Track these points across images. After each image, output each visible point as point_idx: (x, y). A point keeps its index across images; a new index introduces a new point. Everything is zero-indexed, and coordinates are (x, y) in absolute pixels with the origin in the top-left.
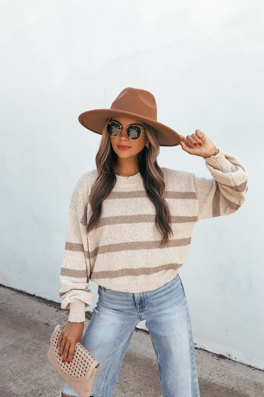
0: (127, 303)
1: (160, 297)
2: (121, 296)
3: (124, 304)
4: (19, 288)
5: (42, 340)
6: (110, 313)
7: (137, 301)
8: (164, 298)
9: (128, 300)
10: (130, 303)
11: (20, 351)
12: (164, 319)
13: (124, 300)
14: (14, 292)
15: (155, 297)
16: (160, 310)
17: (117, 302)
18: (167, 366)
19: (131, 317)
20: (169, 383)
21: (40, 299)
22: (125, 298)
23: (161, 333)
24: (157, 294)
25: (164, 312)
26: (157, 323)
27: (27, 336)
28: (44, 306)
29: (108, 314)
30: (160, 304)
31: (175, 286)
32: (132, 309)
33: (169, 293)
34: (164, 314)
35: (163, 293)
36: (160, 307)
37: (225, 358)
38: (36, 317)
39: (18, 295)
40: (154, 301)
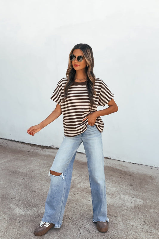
1: (90, 132)
4: (10, 139)
5: (28, 156)
8: (92, 133)
11: (19, 160)
12: (90, 141)
14: (8, 141)
19: (78, 139)
20: (91, 168)
21: (22, 143)
23: (89, 147)
24: (89, 130)
26: (88, 143)
27: (20, 155)
28: (25, 145)
30: (90, 135)
34: (91, 139)
35: (91, 131)
36: (90, 136)
37: (109, 158)
38: (22, 149)
39: (10, 141)
40: (88, 133)
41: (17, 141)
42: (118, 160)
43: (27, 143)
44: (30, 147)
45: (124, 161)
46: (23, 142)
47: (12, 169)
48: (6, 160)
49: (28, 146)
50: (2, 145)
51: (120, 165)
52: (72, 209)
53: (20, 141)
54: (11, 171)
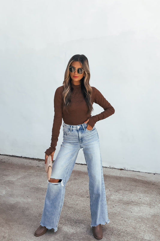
0: (76, 139)
2: (74, 136)
3: (74, 140)
6: (68, 144)
7: (80, 139)
9: (76, 138)
10: (77, 139)
11: (34, 176)
13: (75, 138)
15: (87, 137)
16: (89, 143)
17: (71, 139)
18: (91, 166)
19: (77, 146)
21: (25, 158)
22: (75, 137)
25: (91, 143)
27: (32, 171)
29: (67, 145)
30: (89, 140)
31: (95, 134)
32: (77, 142)
33: (92, 136)
37: (123, 170)
38: (30, 164)
39: (12, 157)
40: (87, 138)
41: (19, 157)
42: (133, 171)
43: (31, 158)
44: (37, 162)
45: (139, 172)
46: (27, 158)
47: (32, 186)
48: (19, 177)
49: (34, 161)
50: (5, 161)
51: (138, 176)
52: (121, 222)
53: (23, 156)
54: (33, 188)
